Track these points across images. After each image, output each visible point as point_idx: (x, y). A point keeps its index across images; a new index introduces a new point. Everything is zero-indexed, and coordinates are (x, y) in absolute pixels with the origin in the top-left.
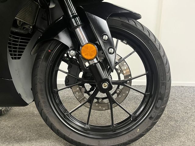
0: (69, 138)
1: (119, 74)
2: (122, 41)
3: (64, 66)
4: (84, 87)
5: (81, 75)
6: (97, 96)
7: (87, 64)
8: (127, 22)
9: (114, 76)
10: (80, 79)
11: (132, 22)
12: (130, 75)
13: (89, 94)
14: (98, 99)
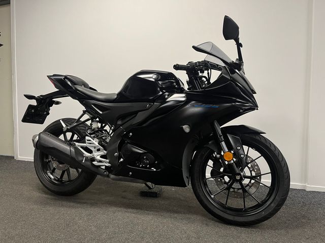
0: (213, 212)
1: (251, 172)
2: (252, 148)
3: (210, 163)
4: (224, 179)
5: (222, 170)
6: (233, 186)
7: (227, 163)
8: (255, 137)
9: (247, 172)
10: (221, 173)
11: (258, 138)
12: (260, 173)
13: (227, 185)
14: (234, 188)
